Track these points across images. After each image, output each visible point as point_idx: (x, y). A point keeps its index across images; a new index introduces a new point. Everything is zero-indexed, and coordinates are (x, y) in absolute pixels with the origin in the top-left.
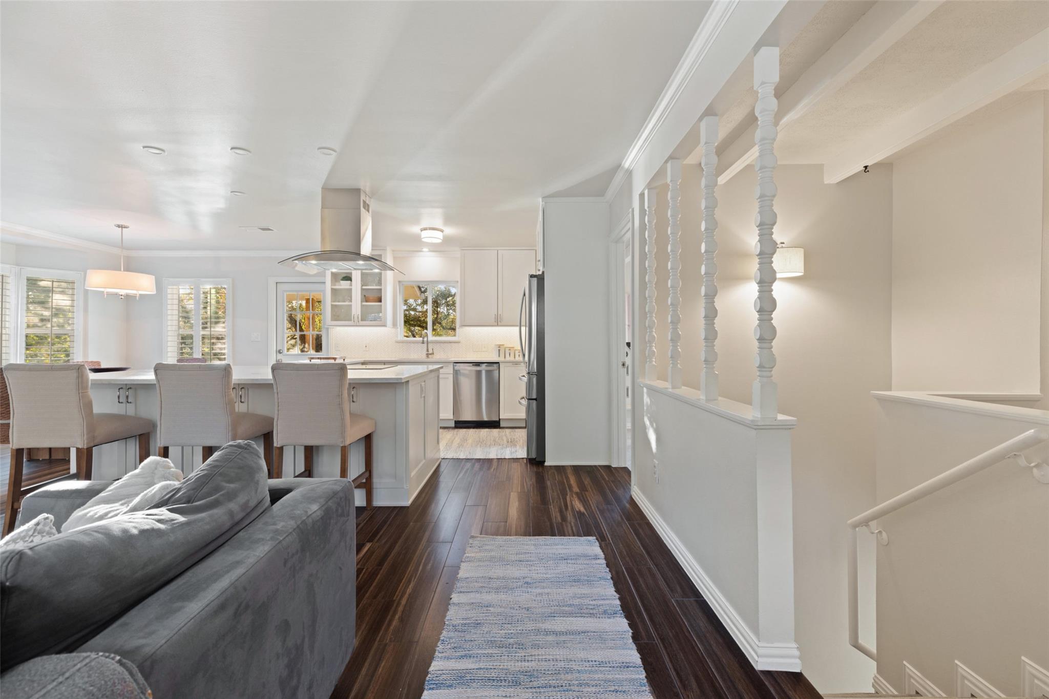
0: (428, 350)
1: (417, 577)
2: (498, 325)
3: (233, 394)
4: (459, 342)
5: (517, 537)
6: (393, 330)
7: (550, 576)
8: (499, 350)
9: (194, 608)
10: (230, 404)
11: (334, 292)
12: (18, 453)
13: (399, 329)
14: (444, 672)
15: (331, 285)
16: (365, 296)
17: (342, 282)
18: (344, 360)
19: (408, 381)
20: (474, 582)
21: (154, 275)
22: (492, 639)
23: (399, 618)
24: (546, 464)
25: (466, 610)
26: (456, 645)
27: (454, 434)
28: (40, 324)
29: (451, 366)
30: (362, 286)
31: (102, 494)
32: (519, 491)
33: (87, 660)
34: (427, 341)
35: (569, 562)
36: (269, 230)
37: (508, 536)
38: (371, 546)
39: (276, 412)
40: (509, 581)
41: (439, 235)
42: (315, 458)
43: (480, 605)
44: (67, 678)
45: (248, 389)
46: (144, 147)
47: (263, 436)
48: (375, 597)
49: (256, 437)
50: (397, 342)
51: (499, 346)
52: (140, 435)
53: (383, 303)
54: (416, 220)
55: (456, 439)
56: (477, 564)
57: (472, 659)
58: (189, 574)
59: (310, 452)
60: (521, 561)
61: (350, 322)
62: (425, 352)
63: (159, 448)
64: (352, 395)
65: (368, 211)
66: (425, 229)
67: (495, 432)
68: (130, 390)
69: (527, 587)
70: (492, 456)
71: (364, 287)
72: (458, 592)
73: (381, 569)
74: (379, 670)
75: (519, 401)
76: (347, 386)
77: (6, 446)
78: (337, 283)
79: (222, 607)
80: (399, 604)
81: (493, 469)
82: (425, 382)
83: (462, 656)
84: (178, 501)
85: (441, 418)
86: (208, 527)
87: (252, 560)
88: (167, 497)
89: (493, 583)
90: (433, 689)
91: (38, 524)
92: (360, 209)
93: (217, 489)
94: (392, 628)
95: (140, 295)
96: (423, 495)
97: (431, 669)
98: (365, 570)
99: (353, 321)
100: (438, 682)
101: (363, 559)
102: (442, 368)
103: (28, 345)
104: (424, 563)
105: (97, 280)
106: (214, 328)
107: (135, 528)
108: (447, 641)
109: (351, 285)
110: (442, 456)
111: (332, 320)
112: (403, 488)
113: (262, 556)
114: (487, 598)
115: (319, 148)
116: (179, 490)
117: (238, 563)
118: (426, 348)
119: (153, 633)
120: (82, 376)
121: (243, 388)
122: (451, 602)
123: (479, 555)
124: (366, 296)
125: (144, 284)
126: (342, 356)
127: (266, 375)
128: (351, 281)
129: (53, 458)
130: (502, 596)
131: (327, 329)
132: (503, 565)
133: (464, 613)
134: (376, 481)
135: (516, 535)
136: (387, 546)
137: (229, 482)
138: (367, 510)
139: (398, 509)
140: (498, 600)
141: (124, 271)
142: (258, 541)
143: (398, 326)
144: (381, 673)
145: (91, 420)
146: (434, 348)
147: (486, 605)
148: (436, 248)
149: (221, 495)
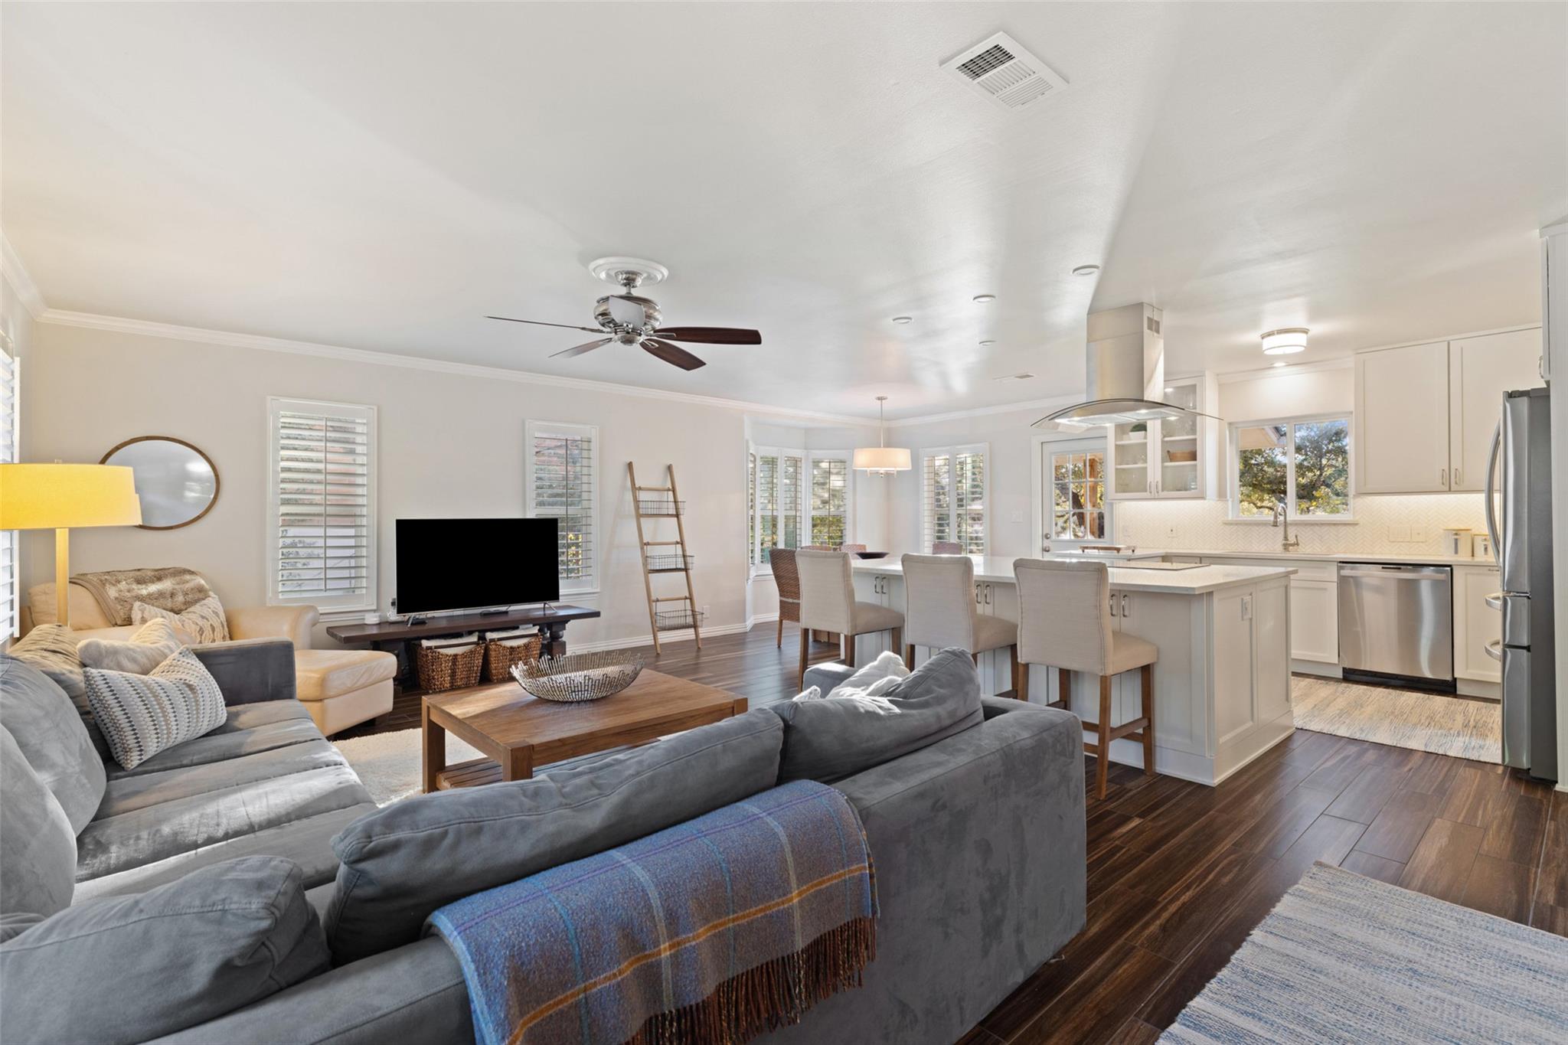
0: (1286, 538)
1: (1201, 886)
2: (1450, 491)
3: (974, 591)
4: (1357, 524)
5: (1420, 894)
6: (1220, 504)
7: (1475, 981)
8: (1456, 540)
9: (898, 787)
10: (971, 605)
11: (1120, 449)
12: (806, 631)
13: (1230, 503)
14: (1211, 1016)
15: (1116, 440)
16: (1168, 452)
17: (1131, 434)
18: (1133, 551)
19: (1212, 592)
20: (1300, 929)
21: (908, 448)
22: (1308, 1016)
23: (1161, 924)
24: (1558, 787)
25: (1273, 960)
26: (1240, 994)
27: (1336, 691)
28: (821, 506)
29: (1334, 569)
30: (1164, 437)
31: (852, 679)
32: (1460, 820)
33: (829, 791)
34: (1285, 522)
35: (1539, 976)
36: (1028, 376)
37: (1400, 886)
38: (1140, 824)
39: (1020, 620)
40: (1374, 954)
41: (1301, 339)
42: (1073, 686)
43: (1301, 964)
44: (818, 797)
45: (994, 588)
46: (894, 320)
47: (1009, 648)
48: (1132, 887)
49: (1001, 648)
50: (1226, 524)
51: (1457, 533)
52: (893, 629)
53: (1198, 462)
54: (1254, 322)
55: (1339, 700)
56: (1315, 906)
57: (1262, 1023)
58: (901, 760)
59: (1066, 677)
60: (1414, 934)
61: (1145, 493)
62: (1280, 541)
63: (907, 645)
64: (1123, 606)
65: (1158, 331)
66: (1270, 334)
67: (1439, 702)
68: (884, 579)
69: (1412, 977)
70: (1416, 742)
71: (1167, 439)
72: (1266, 932)
73: (1149, 856)
74: (1118, 971)
75: (1487, 650)
76: (1108, 594)
77: (796, 624)
78: (1125, 436)
79: (921, 795)
80: (1164, 908)
81: (1408, 767)
82: (1251, 594)
83: (1245, 1012)
84: (897, 695)
85: (1293, 657)
86: (916, 723)
87: (952, 766)
88: (892, 689)
89: (1339, 945)
90: (1188, 1026)
91: (811, 693)
92: (1142, 332)
93: (928, 691)
94: (1147, 932)
95: (898, 472)
96: (1245, 778)
97: (1191, 1003)
98: (1124, 850)
99: (1148, 493)
100: (1198, 1023)
101: (1126, 835)
102: (1295, 572)
103: (814, 526)
104: (1219, 872)
105: (863, 459)
106: (970, 505)
107: (863, 707)
108: (1226, 983)
109: (1145, 438)
110: (1298, 723)
111: (1116, 492)
112: (1205, 757)
113: (961, 764)
114: (1315, 958)
115: (1075, 270)
116: (900, 685)
117: (939, 764)
118: (1283, 533)
119: (869, 793)
120: (847, 563)
121: (988, 586)
122: (1249, 938)
123: (1325, 895)
124: (1171, 450)
125: (900, 459)
126: (1131, 545)
127: (1008, 572)
128: (1145, 430)
129: (831, 641)
130: (1350, 968)
131: (1111, 505)
132: (1369, 926)
133: (1269, 961)
134: (1160, 735)
135: (1420, 891)
136: (1166, 830)
137: (940, 687)
138: (1146, 774)
139: (1195, 786)
140: (1340, 971)
141: (884, 447)
142: (960, 750)
143: (1228, 498)
144: (1120, 975)
145: (855, 609)
146: (1298, 534)
147: (1313, 968)
148: (1297, 361)
149: (932, 698)
